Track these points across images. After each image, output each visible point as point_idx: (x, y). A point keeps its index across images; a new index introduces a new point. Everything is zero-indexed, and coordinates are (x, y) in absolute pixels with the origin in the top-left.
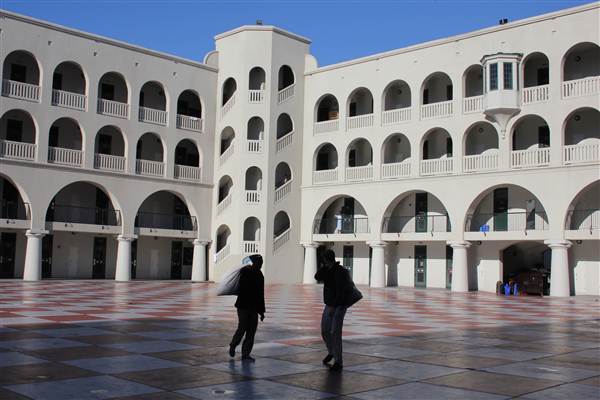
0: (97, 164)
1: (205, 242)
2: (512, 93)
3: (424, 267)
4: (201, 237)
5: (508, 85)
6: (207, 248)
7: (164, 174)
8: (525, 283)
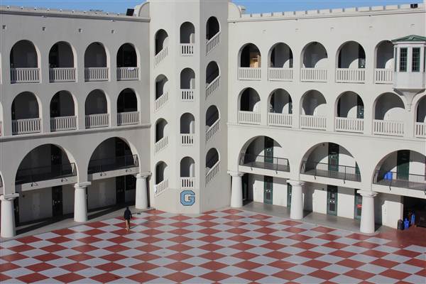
0: (53, 128)
1: (146, 175)
2: (418, 75)
3: (336, 199)
4: (142, 172)
5: (415, 68)
6: (148, 179)
7: (110, 123)
8: (422, 219)
